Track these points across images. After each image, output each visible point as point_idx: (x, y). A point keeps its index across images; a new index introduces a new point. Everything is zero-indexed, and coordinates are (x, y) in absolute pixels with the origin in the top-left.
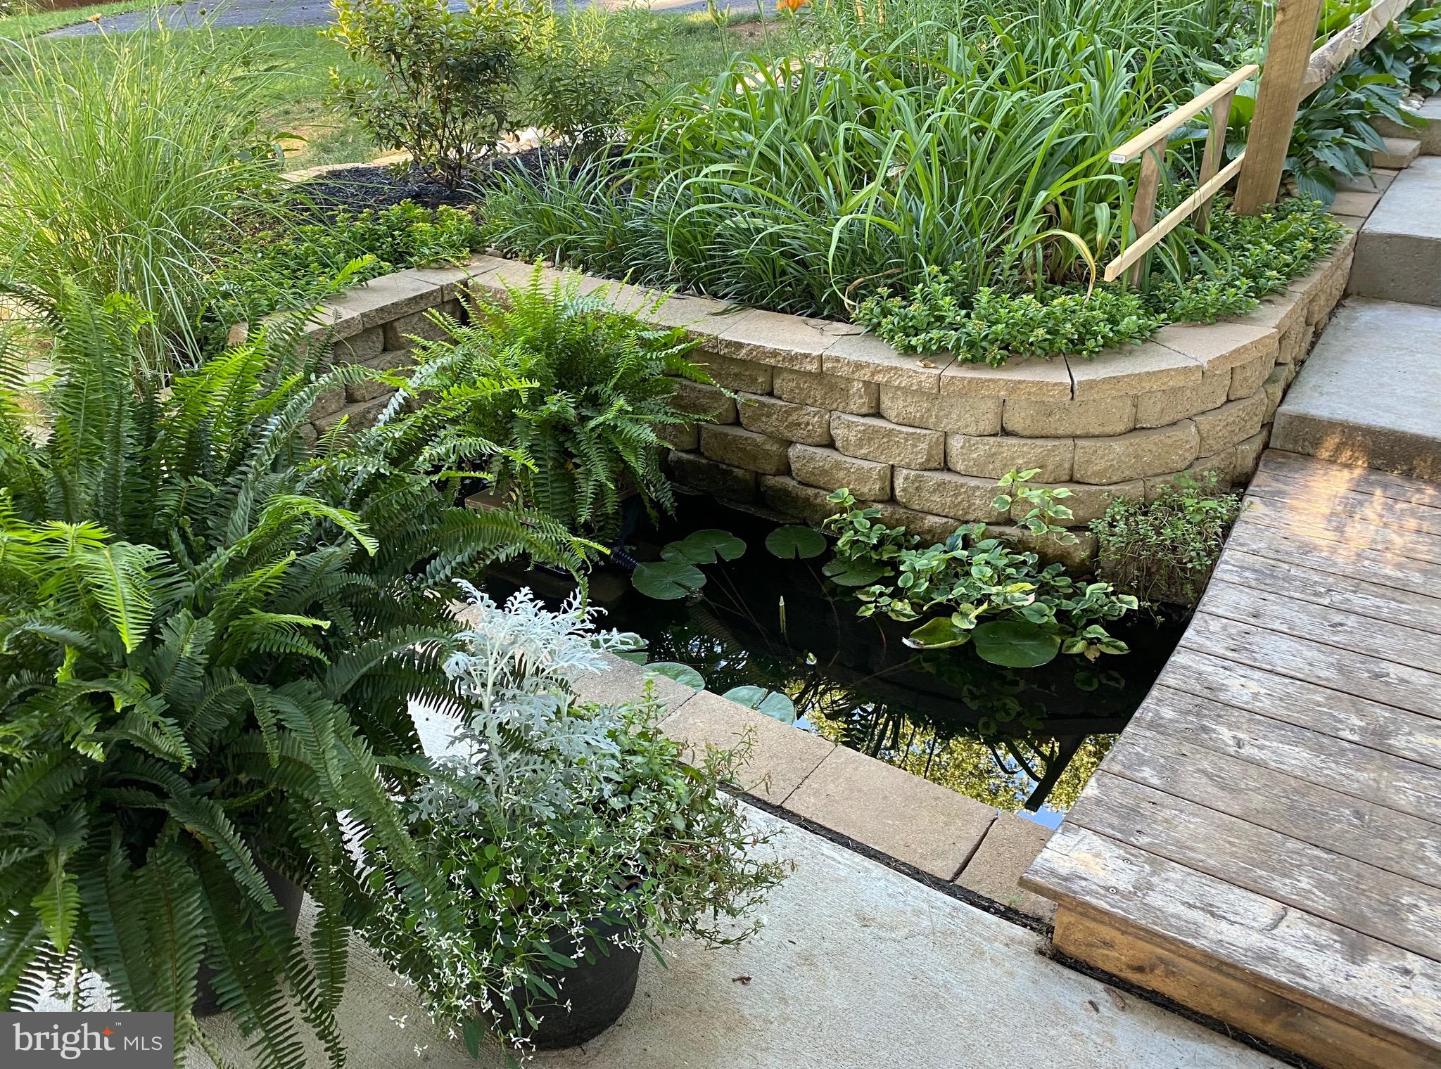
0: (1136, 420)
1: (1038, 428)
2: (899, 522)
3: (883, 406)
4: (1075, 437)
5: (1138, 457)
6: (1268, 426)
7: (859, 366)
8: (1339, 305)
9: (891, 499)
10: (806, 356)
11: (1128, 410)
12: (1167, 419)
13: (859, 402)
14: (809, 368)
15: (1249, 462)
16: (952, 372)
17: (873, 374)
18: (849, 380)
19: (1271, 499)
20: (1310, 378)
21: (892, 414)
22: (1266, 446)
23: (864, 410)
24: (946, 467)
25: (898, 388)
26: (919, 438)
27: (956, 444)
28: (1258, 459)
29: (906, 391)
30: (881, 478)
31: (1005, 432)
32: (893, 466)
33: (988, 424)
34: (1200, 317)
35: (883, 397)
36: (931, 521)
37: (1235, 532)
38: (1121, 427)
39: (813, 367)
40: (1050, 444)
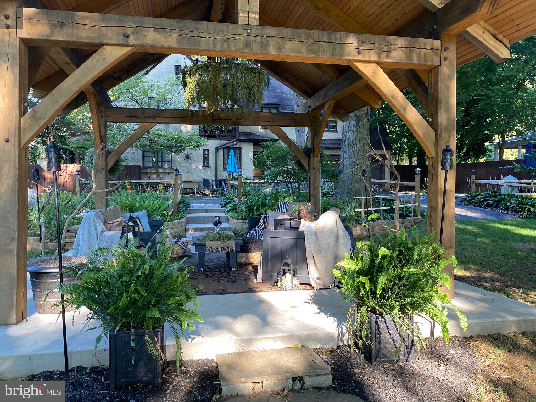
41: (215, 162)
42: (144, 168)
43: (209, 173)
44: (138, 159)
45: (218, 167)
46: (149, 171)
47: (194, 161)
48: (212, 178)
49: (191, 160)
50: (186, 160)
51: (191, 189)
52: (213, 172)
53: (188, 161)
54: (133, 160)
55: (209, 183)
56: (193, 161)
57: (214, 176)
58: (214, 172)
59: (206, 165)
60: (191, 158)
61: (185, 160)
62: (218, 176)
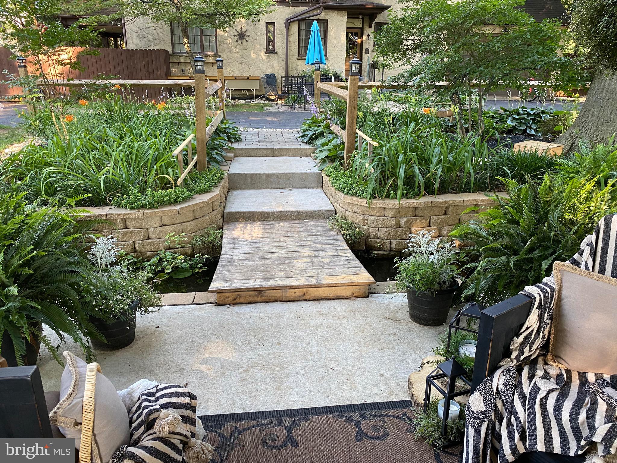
0: (194, 217)
1: (172, 222)
2: (139, 257)
3: (128, 225)
4: (181, 223)
5: (197, 225)
6: (223, 217)
7: (119, 215)
8: (228, 192)
9: (135, 251)
10: (101, 215)
11: (192, 214)
12: (202, 215)
13: (120, 225)
14: (103, 218)
15: (221, 225)
16: (146, 211)
17: (124, 216)
18: (116, 220)
19: (228, 230)
20: (228, 205)
21: (131, 227)
22: (223, 221)
23: (122, 227)
24: (149, 238)
25: (132, 218)
26: (140, 231)
27: (151, 231)
28: (223, 224)
29: (134, 219)
30: (132, 245)
31: (163, 225)
32: (134, 242)
33: (159, 224)
34: (201, 192)
35: (127, 223)
36: (148, 254)
37: (224, 236)
38: (191, 219)
39: (104, 218)
40: (176, 225)
41: (285, 45)
42: (175, 55)
43: (276, 65)
44: (165, 39)
45: (290, 53)
46: (182, 60)
47: (252, 42)
48: (280, 73)
49: (247, 41)
50: (240, 42)
51: (247, 90)
52: (281, 62)
53: (242, 43)
54: (156, 41)
55: (276, 81)
56: (249, 44)
57: (283, 68)
58: (284, 63)
59: (271, 51)
60: (247, 39)
61: (237, 41)
62: (290, 69)
